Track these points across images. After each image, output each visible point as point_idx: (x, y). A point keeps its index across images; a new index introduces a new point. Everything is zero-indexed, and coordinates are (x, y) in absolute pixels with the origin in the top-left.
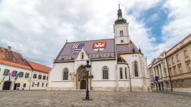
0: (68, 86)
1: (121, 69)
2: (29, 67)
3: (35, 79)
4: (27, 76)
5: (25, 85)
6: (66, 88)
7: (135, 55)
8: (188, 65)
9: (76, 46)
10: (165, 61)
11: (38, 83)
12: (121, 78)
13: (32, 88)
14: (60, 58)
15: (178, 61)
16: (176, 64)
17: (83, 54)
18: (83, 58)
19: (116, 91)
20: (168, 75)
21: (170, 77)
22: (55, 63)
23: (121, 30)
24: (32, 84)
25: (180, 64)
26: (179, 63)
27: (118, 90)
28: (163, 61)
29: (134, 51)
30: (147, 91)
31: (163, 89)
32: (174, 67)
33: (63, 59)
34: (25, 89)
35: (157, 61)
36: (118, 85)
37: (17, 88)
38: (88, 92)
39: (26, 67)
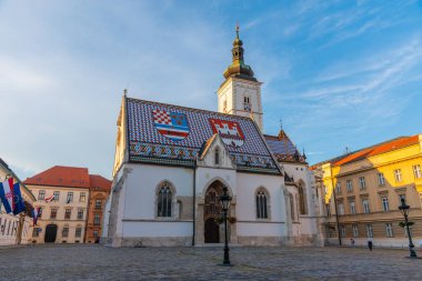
0: (174, 235)
7: (300, 167)
9: (164, 118)
15: (363, 188)
16: (357, 193)
17: (217, 150)
18: (217, 162)
21: (337, 216)
23: (247, 95)
25: (367, 195)
26: (363, 193)
29: (297, 157)
32: (352, 199)
36: (291, 232)
38: (227, 250)
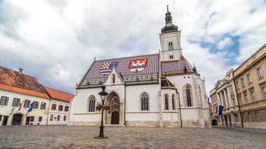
0: (95, 120)
1: (166, 96)
2: (46, 95)
3: (54, 111)
4: (43, 106)
5: (40, 119)
6: (93, 122)
7: (187, 76)
8: (262, 88)
9: (107, 66)
10: (232, 83)
11: (59, 117)
12: (167, 108)
13: (50, 123)
14: (85, 83)
15: (250, 83)
16: (247, 88)
17: (114, 76)
18: (114, 82)
19: (159, 126)
20: (237, 104)
21: (239, 106)
22: (78, 88)
23: (170, 41)
24: (49, 117)
25: (253, 88)
26: (251, 86)
27: (161, 125)
28: (230, 84)
29: (185, 70)
30: (203, 126)
31: (231, 124)
32: (245, 92)
33: (89, 84)
34: (41, 123)
35: (222, 84)
36: (161, 118)
37: (30, 122)
39: (42, 95)
